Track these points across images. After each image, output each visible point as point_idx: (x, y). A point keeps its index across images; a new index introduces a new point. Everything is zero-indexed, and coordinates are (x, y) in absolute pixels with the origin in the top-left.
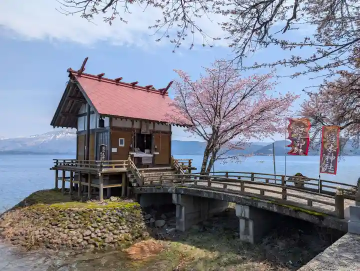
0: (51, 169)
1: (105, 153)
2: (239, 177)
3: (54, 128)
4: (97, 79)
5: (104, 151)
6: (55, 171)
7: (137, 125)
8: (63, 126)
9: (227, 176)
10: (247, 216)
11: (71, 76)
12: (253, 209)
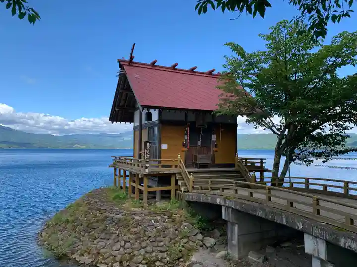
0: (109, 166)
1: (149, 150)
2: (326, 187)
3: (112, 123)
4: (150, 67)
5: (148, 148)
6: (113, 168)
7: (192, 117)
8: (121, 121)
9: (307, 184)
10: (323, 256)
11: (121, 66)
12: (332, 246)
